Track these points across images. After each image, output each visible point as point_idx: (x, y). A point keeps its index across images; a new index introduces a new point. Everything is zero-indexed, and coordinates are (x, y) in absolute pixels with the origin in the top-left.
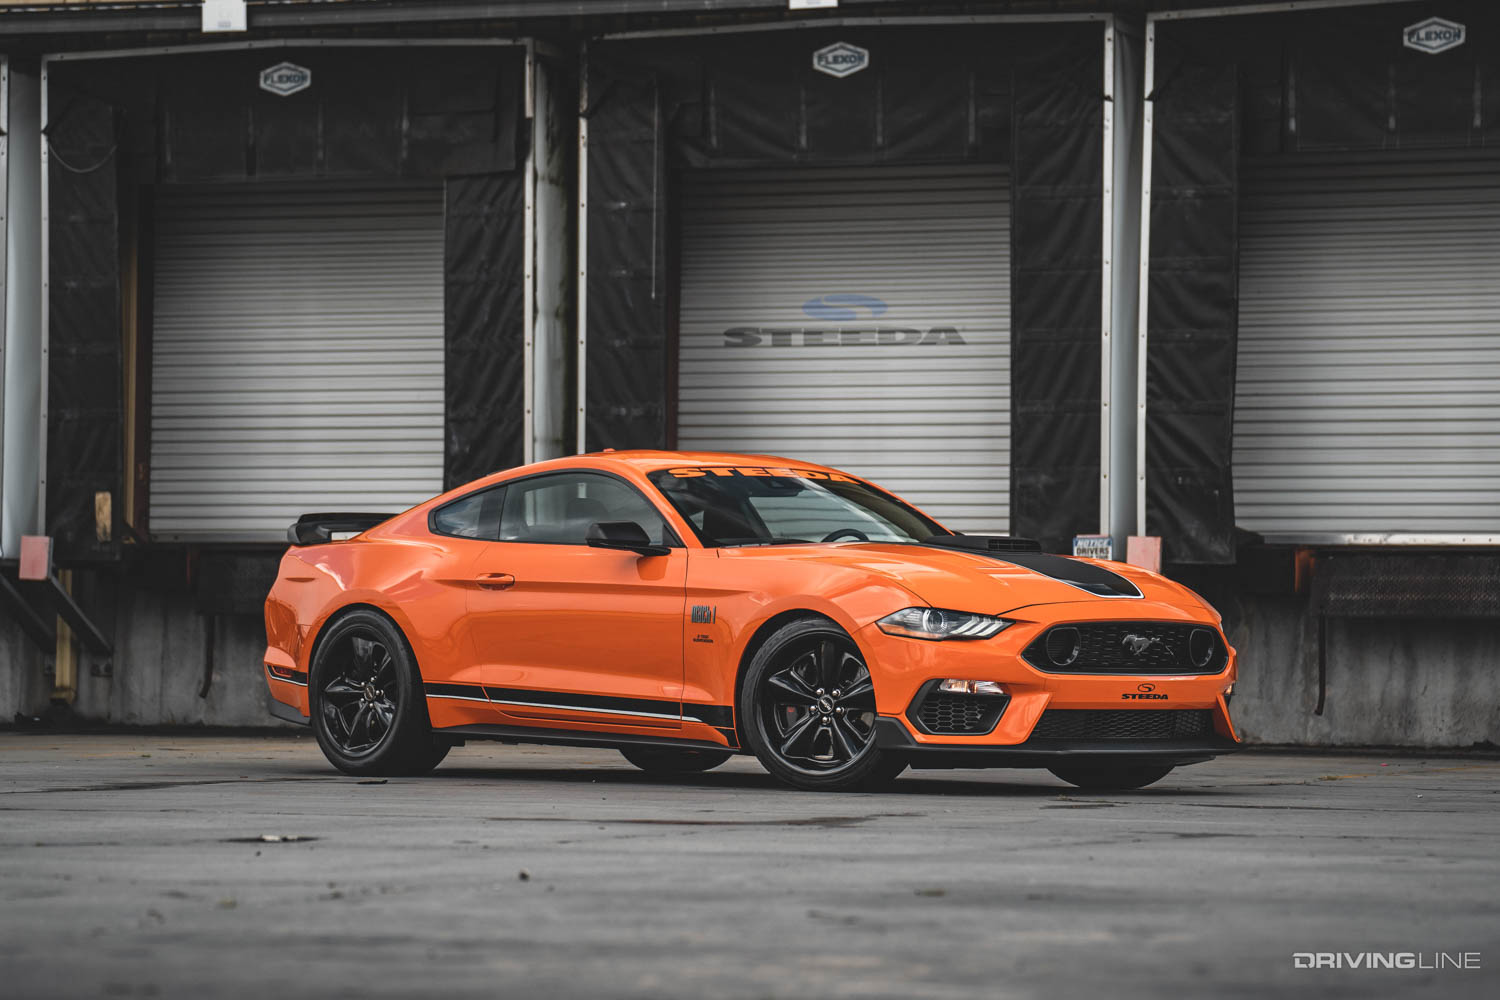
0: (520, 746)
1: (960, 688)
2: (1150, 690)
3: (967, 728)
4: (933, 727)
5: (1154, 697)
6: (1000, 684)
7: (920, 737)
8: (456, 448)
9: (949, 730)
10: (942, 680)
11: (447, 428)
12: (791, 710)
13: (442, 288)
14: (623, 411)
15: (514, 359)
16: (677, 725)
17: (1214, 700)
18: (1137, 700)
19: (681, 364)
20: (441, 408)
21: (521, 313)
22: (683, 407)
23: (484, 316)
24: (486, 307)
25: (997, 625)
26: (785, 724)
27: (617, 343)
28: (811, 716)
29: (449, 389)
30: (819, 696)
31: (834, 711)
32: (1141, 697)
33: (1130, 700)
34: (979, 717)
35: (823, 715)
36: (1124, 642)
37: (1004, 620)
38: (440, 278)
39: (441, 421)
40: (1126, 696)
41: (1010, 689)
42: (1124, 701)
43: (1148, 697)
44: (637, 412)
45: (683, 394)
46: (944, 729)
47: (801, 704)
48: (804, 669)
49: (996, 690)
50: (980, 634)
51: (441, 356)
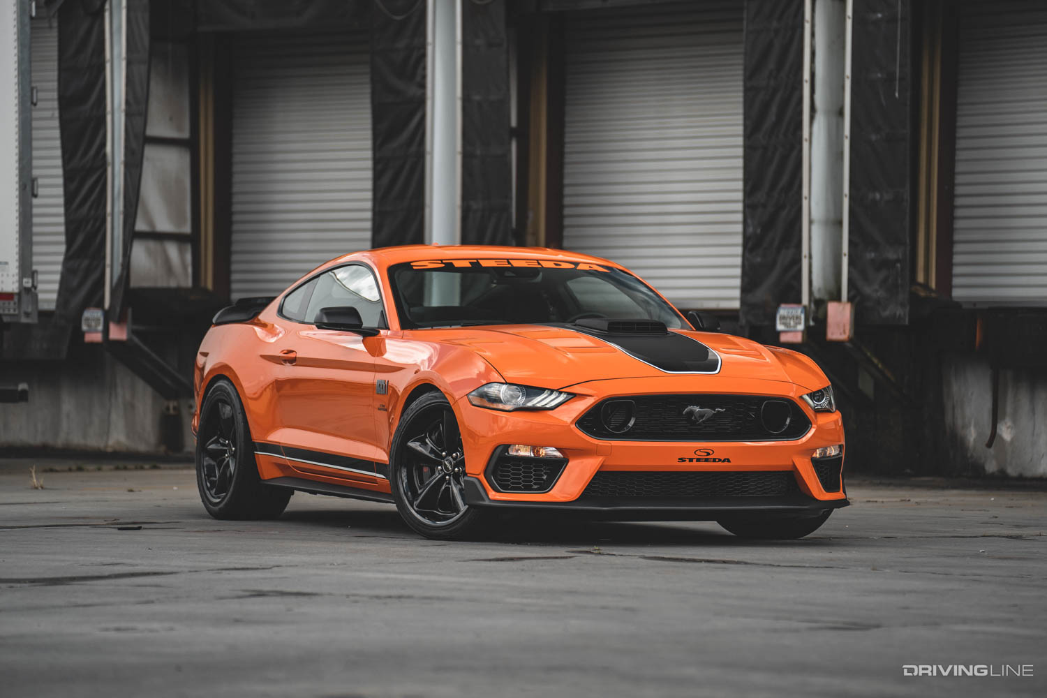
0: (318, 495)
1: (525, 452)
2: (708, 454)
3: (536, 487)
4: (504, 486)
5: (714, 460)
6: (559, 449)
7: (493, 495)
8: (750, 230)
9: (519, 489)
10: (509, 446)
11: (744, 213)
12: (426, 470)
13: (741, 94)
14: (878, 196)
15: (795, 153)
16: (374, 480)
17: (791, 463)
18: (694, 463)
19: (958, 153)
20: (740, 196)
21: (801, 113)
22: (959, 190)
23: (772, 117)
24: (774, 109)
25: (562, 398)
26: (422, 482)
27: (874, 137)
28: (439, 474)
29: (746, 180)
30: (443, 458)
31: (453, 470)
32: (698, 460)
33: (687, 463)
34: (545, 477)
35: (446, 475)
36: (684, 413)
37: (569, 394)
38: (739, 85)
39: (740, 207)
40: (682, 460)
41: (569, 453)
42: (680, 464)
43: (707, 460)
44: (887, 197)
45: (959, 179)
46: (516, 488)
47: (433, 464)
48: (436, 434)
49: (558, 454)
50: (548, 406)
51: (740, 151)
